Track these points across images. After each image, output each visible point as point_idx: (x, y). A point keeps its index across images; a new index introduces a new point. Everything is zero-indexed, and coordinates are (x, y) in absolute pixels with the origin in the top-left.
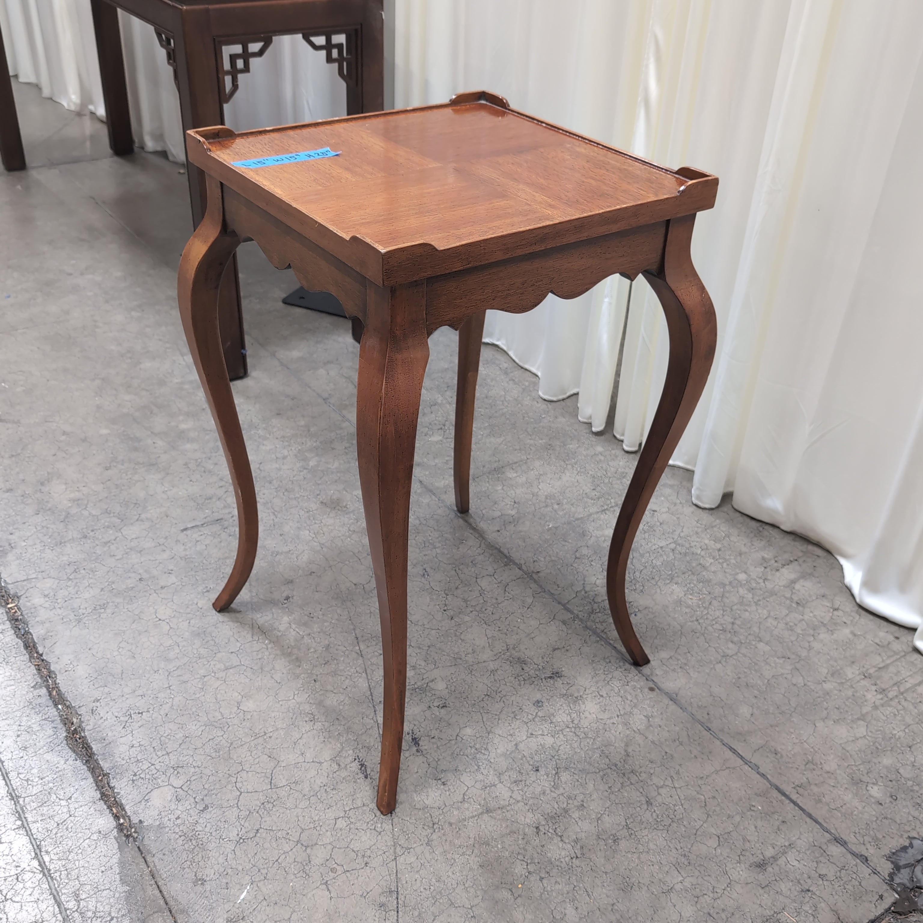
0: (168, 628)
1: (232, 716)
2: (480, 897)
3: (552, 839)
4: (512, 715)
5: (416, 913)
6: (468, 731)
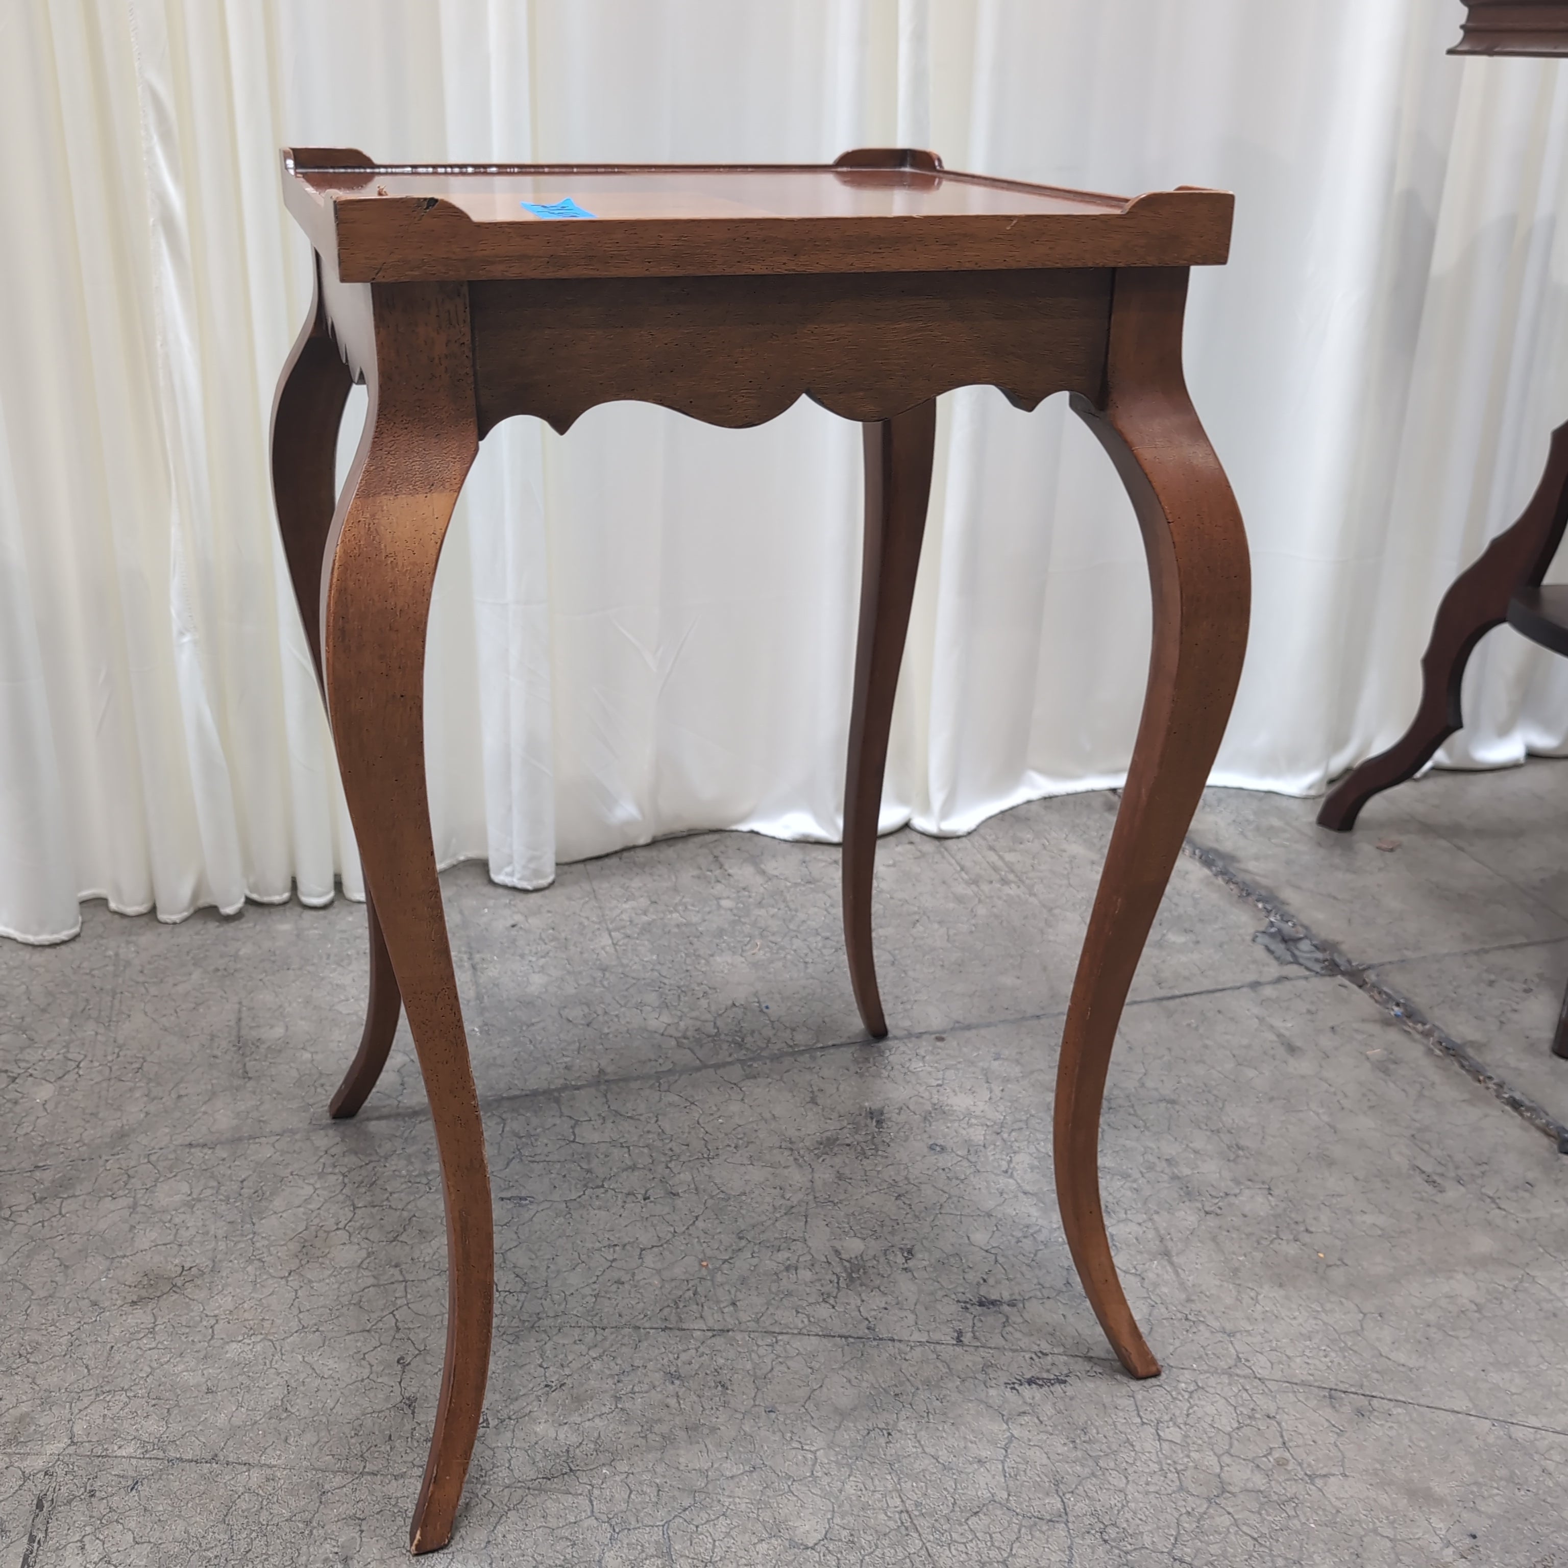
2: (1343, 1300)
3: (1230, 1205)
4: (955, 1182)
5: (1375, 1375)
6: (980, 1237)
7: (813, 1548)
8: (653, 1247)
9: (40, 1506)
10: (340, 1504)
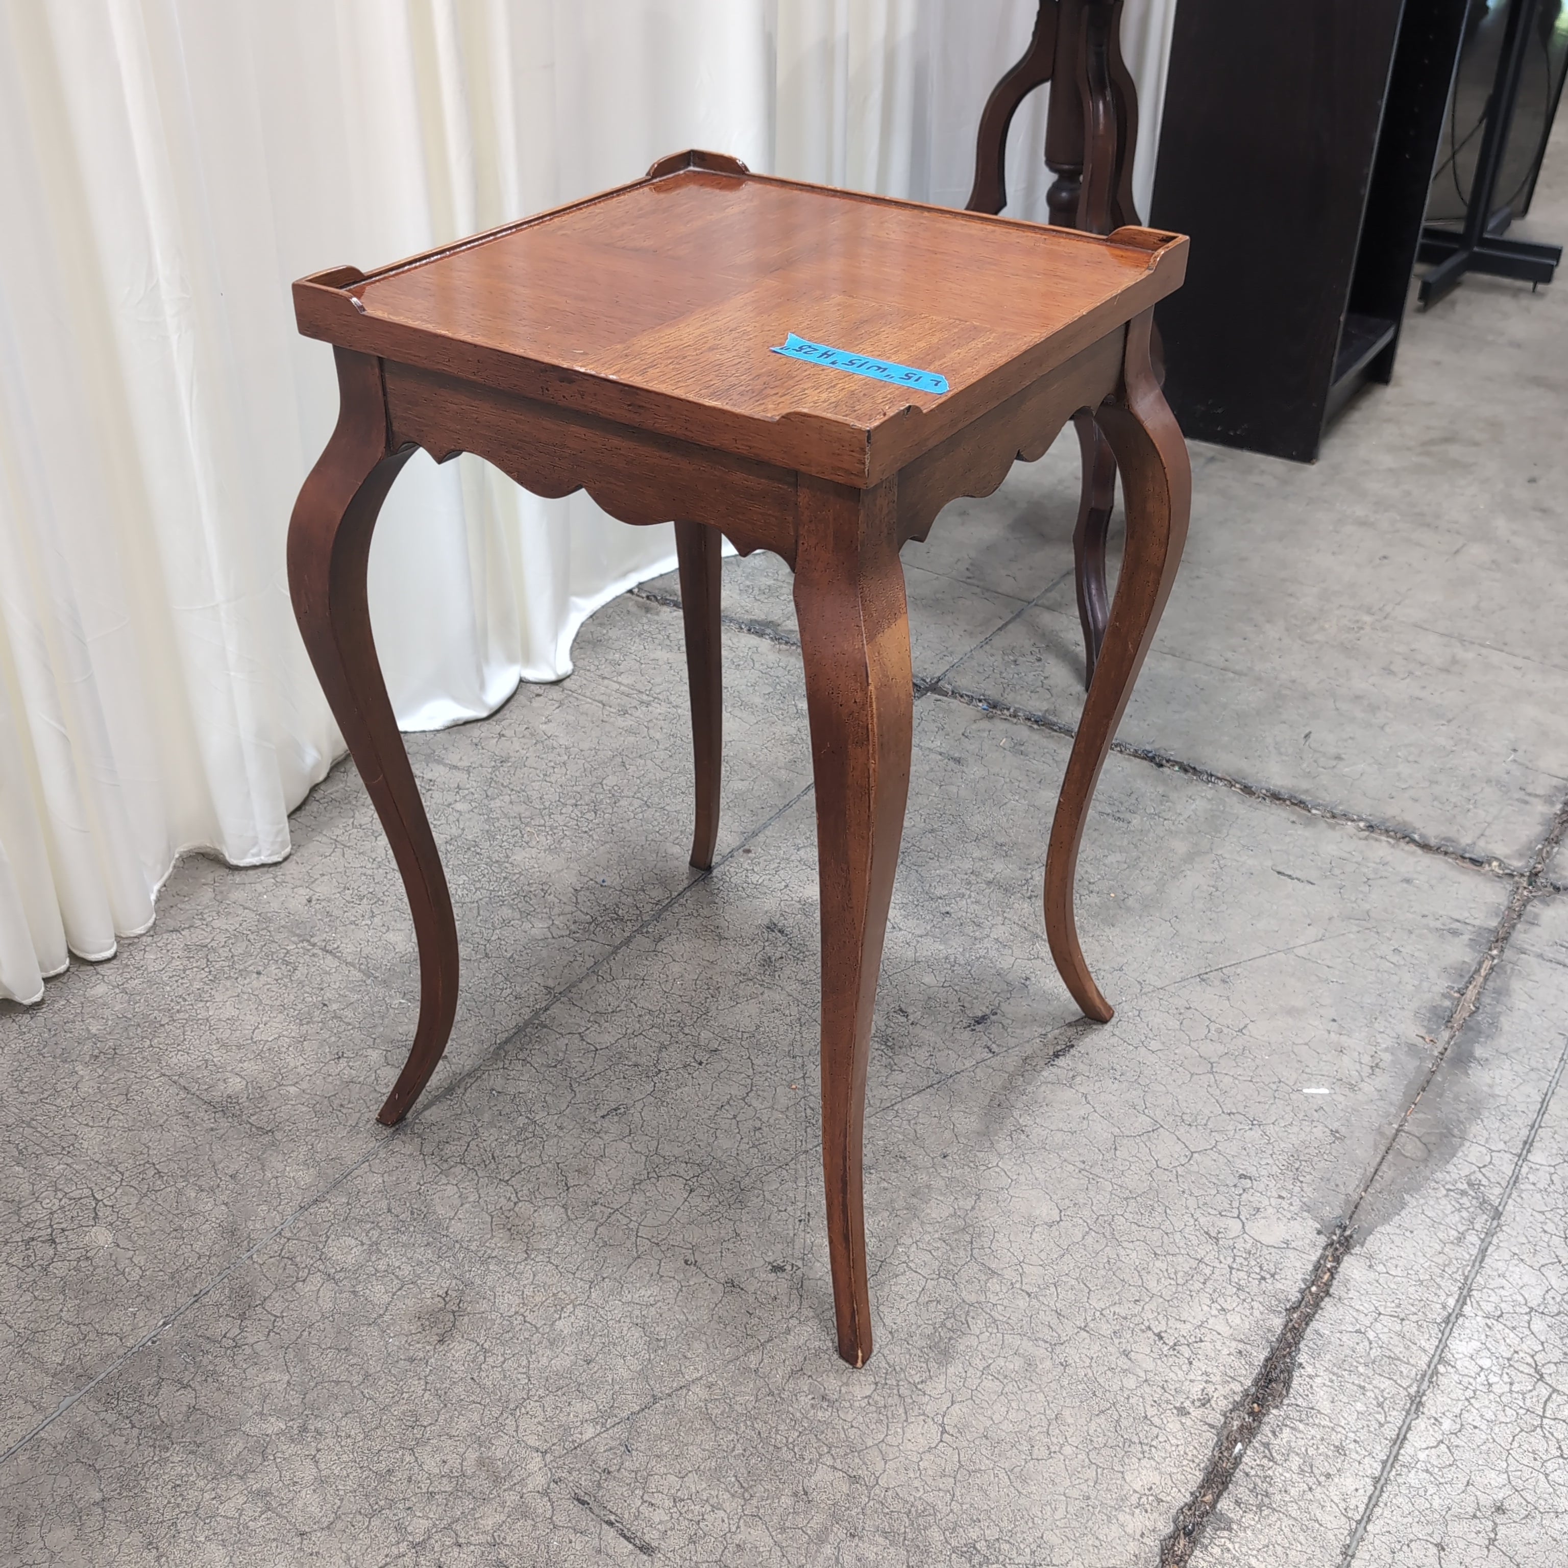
0: (956, 1407)
1: (1081, 1221)
2: (1150, 918)
5: (1210, 956)
6: (928, 979)
7: (1061, 1220)
8: (747, 1094)
9: (583, 1503)
10: (774, 1372)
